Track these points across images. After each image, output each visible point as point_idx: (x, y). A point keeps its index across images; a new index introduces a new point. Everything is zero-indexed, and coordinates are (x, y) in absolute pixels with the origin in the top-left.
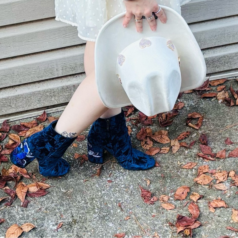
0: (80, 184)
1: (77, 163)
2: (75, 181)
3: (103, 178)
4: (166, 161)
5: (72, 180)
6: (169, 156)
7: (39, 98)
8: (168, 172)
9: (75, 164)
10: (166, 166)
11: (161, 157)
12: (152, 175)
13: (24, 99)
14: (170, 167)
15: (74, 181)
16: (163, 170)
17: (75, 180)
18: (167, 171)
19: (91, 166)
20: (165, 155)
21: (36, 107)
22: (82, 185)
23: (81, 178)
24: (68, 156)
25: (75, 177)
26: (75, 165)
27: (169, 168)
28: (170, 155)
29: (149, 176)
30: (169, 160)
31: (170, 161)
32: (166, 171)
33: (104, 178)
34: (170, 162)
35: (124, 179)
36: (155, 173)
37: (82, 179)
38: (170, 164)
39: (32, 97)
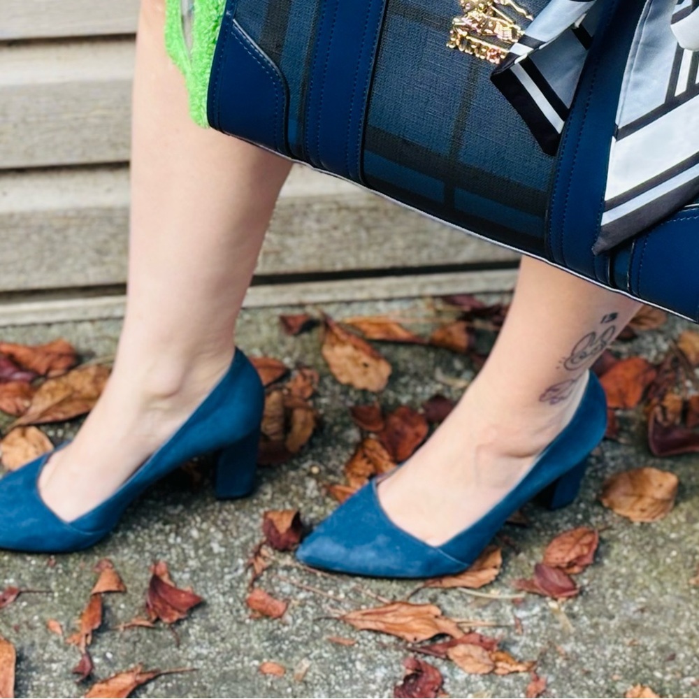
0: (241, 676)
1: (236, 570)
2: (219, 659)
3: (353, 662)
4: (661, 623)
5: (205, 652)
6: (681, 602)
7: (101, 237)
8: (669, 682)
9: (230, 573)
10: (661, 650)
11: (643, 600)
12: (591, 682)
13: (35, 238)
14: (681, 656)
15: (213, 660)
16: (646, 666)
17: (219, 653)
18: (665, 674)
19: (302, 595)
20: (661, 595)
21: (80, 280)
22: (248, 685)
23: (252, 648)
24: (200, 530)
25: (223, 640)
26: (228, 577)
27: (673, 657)
28: (685, 595)
29: (573, 687)
30: (678, 619)
31: (684, 624)
32: (658, 674)
33: (358, 664)
34: (681, 632)
35: (456, 682)
36: (606, 676)
37: (253, 653)
38: (680, 642)
39: (71, 232)
